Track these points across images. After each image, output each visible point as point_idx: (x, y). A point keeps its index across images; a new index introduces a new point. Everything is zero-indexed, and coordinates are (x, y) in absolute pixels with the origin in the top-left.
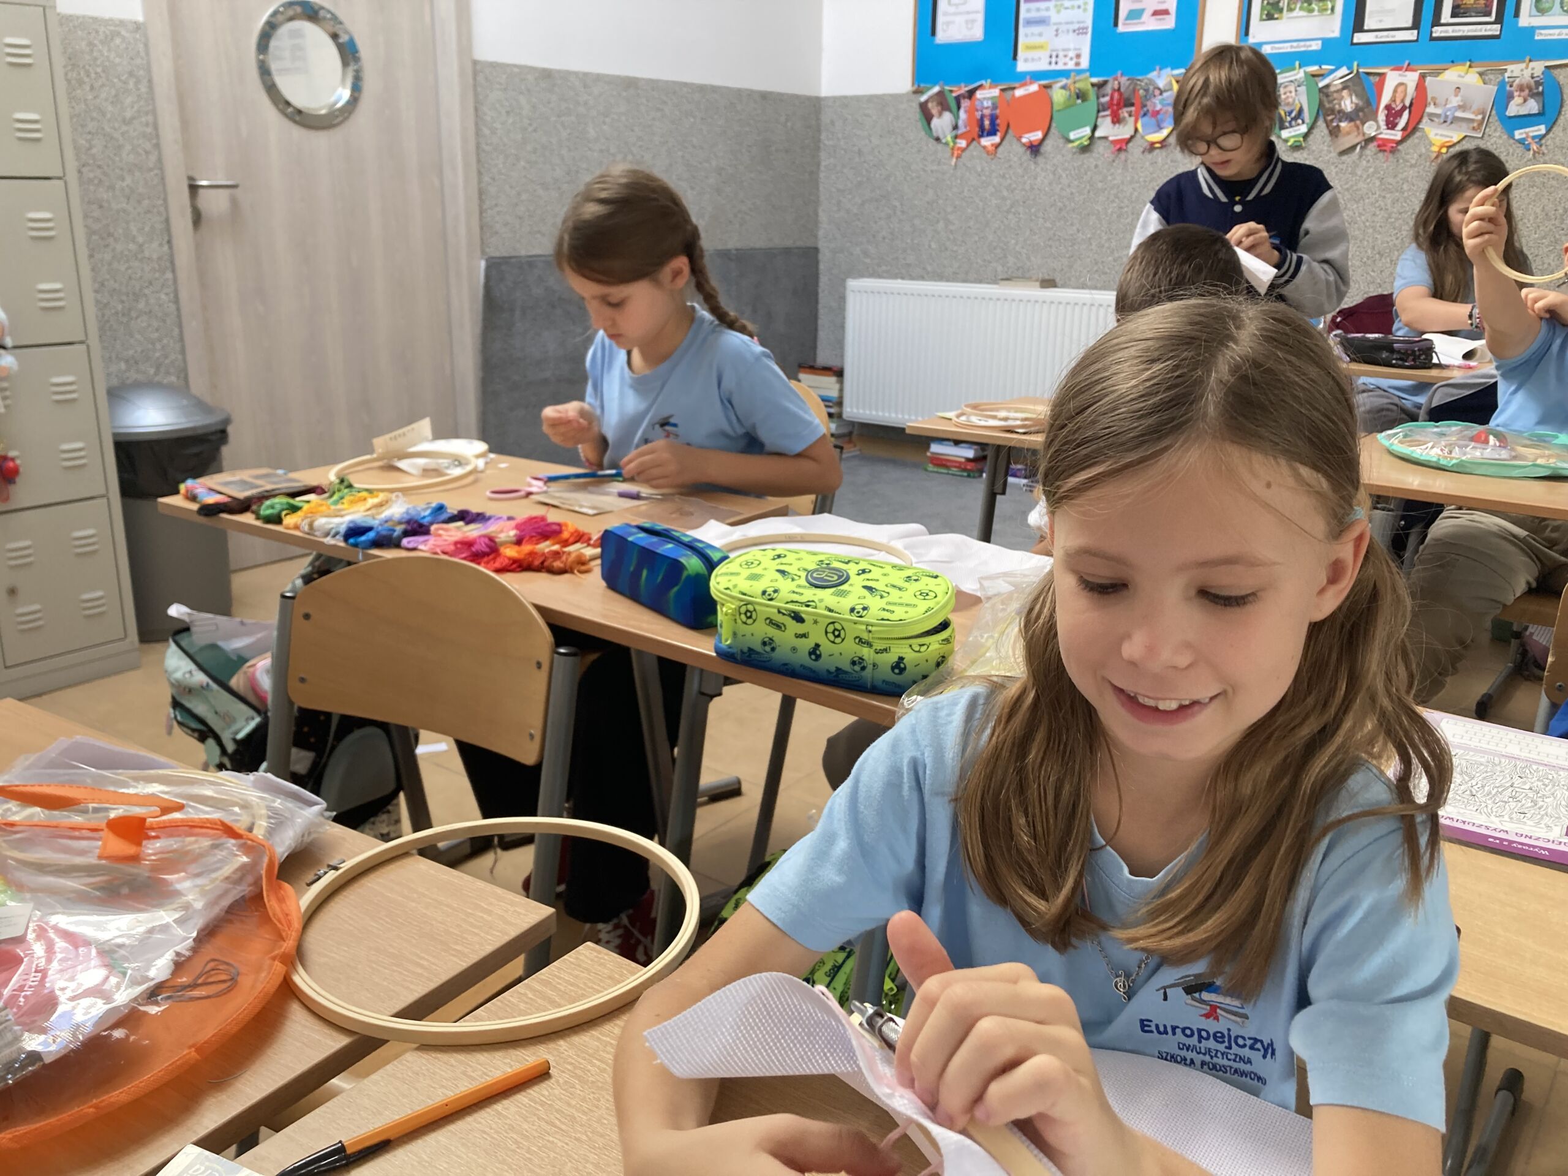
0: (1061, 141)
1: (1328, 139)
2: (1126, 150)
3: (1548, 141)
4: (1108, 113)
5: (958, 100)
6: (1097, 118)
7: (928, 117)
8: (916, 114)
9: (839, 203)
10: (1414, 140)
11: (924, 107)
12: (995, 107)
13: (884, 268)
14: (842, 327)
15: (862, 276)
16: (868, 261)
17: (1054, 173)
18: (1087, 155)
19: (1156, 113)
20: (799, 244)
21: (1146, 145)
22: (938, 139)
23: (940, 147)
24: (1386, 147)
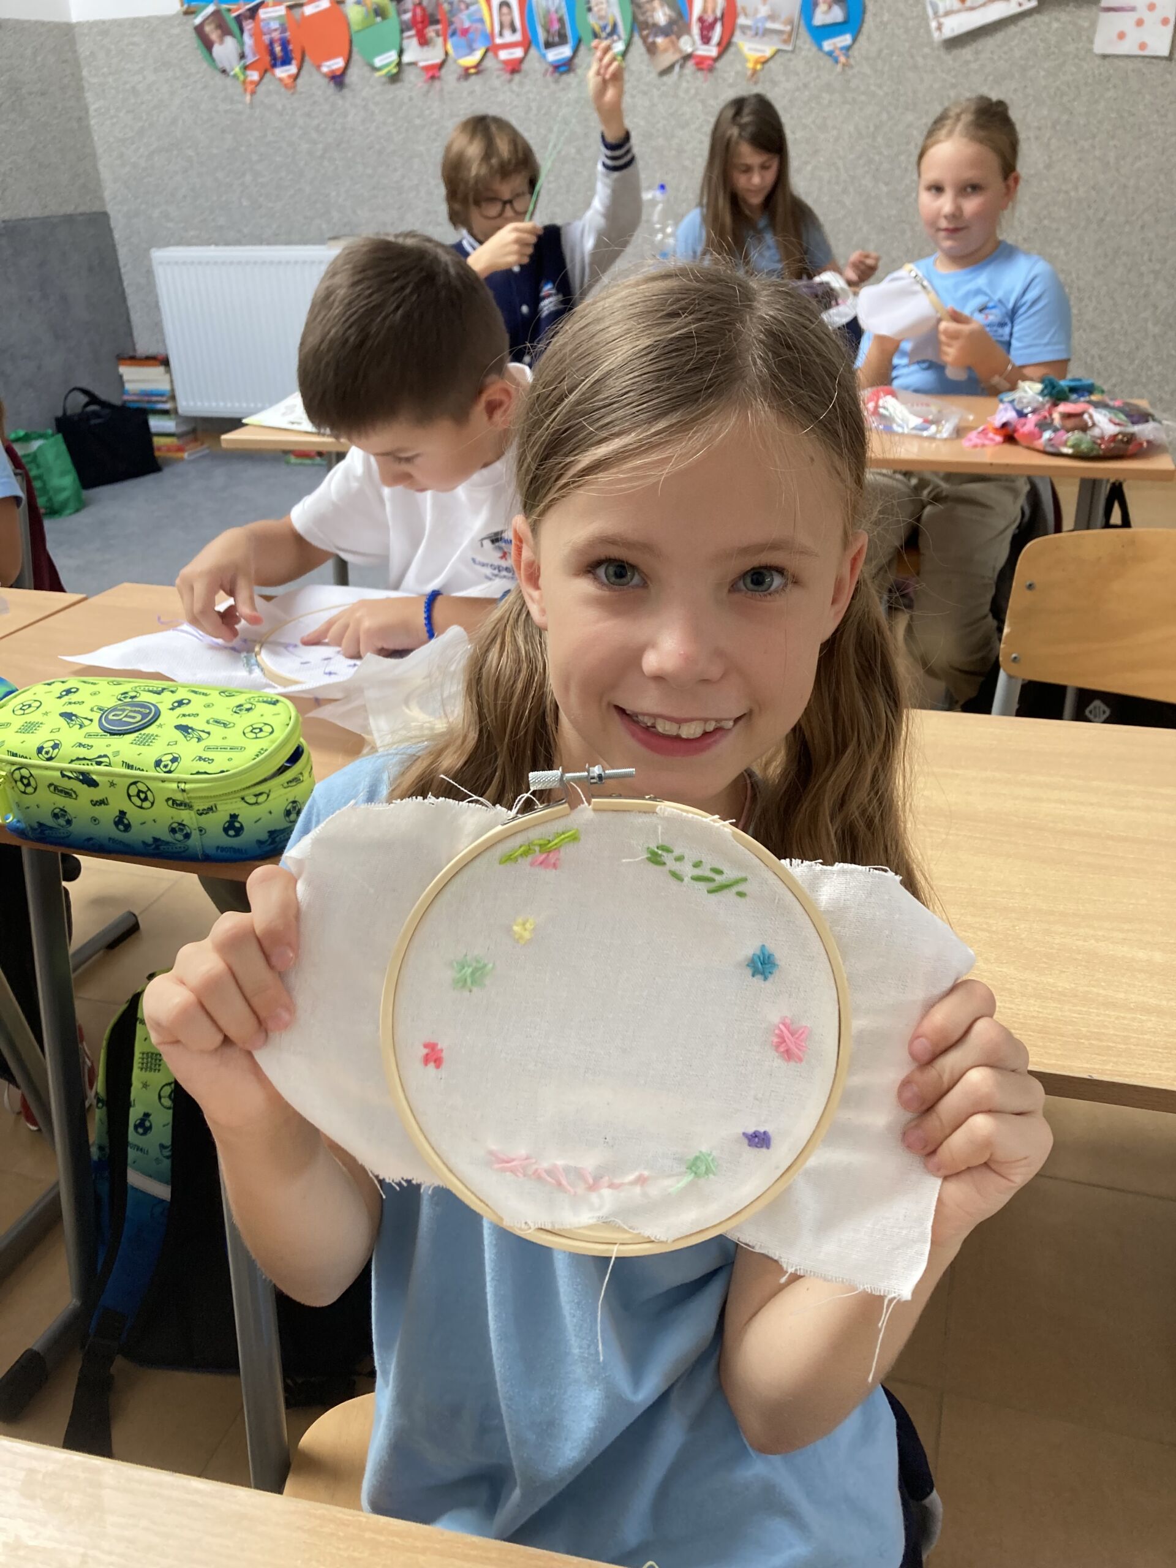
0: (366, 69)
1: (646, 57)
2: (439, 78)
3: (855, 52)
4: (412, 32)
5: (239, 19)
6: (402, 39)
7: (208, 45)
8: (191, 41)
9: (121, 155)
10: (729, 56)
11: (199, 30)
12: (283, 29)
13: (192, 233)
14: (156, 307)
15: (168, 244)
16: (170, 225)
17: (365, 108)
18: (398, 85)
19: (465, 32)
20: (82, 209)
21: (460, 71)
22: (224, 71)
23: (229, 81)
24: (705, 65)
